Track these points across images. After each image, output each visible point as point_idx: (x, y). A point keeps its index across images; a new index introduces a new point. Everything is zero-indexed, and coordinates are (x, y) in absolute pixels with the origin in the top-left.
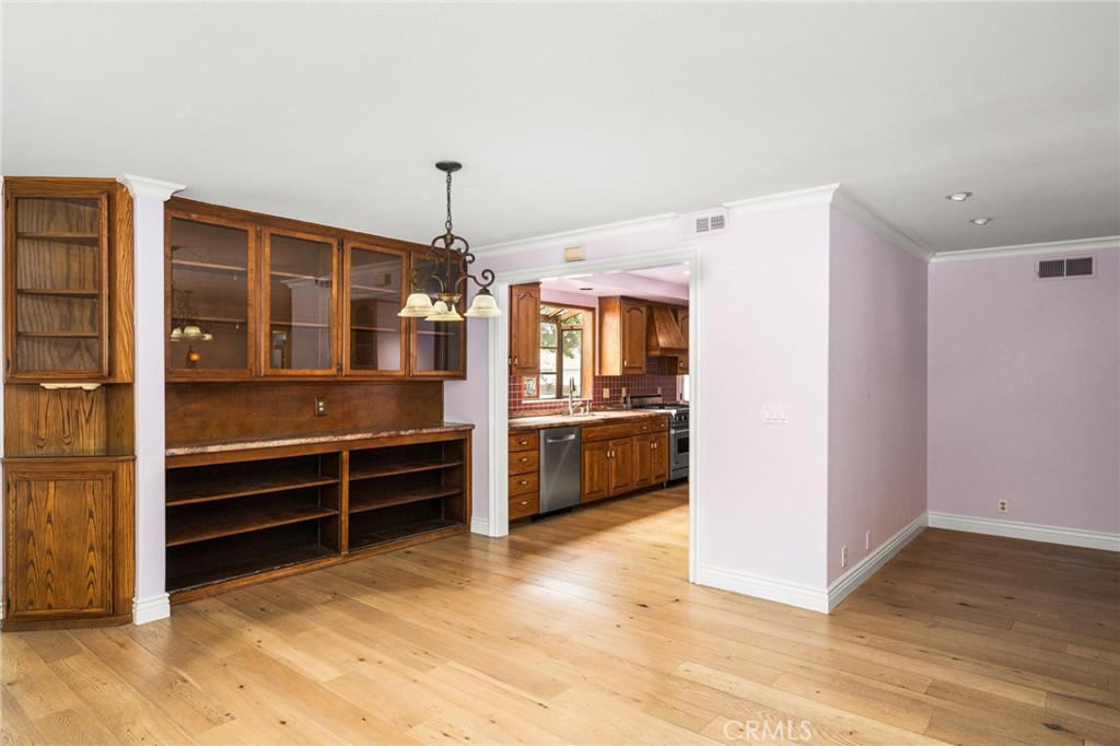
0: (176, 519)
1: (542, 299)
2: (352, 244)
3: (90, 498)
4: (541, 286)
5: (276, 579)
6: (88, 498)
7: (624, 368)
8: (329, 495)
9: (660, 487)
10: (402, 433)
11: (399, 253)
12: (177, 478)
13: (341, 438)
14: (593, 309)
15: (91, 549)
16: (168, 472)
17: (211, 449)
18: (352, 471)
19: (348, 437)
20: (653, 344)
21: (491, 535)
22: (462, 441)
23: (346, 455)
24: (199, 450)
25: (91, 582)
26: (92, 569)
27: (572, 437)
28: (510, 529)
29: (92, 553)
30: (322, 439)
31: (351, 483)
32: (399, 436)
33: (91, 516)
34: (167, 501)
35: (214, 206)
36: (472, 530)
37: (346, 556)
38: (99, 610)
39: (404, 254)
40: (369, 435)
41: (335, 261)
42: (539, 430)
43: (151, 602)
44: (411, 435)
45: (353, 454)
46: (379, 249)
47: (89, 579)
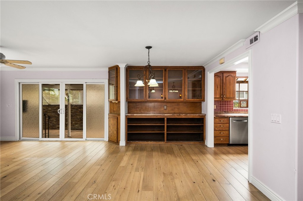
1: (237, 76)
2: (168, 69)
4: (237, 72)
6: (115, 121)
10: (181, 115)
11: (182, 69)
12: (129, 120)
13: (164, 115)
15: (115, 130)
17: (135, 115)
18: (167, 123)
19: (166, 115)
21: (208, 146)
22: (203, 118)
23: (166, 119)
24: (132, 115)
26: (115, 134)
33: (115, 124)
35: (137, 66)
36: (205, 144)
37: (166, 143)
38: (116, 141)
39: (183, 70)
40: (171, 115)
41: (164, 74)
42: (229, 117)
44: (184, 115)
45: (167, 119)
46: (176, 69)
47: (115, 136)
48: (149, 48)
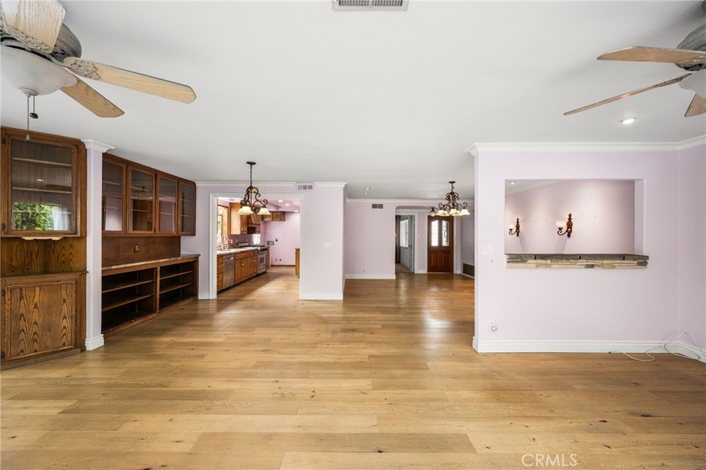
0: (106, 299)
2: (159, 176)
3: (64, 293)
5: (122, 331)
6: (63, 293)
7: (242, 231)
8: (149, 288)
9: (253, 277)
10: (178, 258)
11: (174, 181)
12: (107, 281)
13: (158, 261)
14: (227, 207)
15: (65, 318)
16: (103, 277)
17: (114, 267)
18: (161, 276)
19: (161, 261)
20: (250, 222)
21: (211, 298)
22: (196, 261)
23: (159, 269)
25: (65, 334)
26: (65, 328)
27: (232, 258)
28: (218, 294)
29: (65, 320)
30: (152, 262)
31: (160, 280)
32: (177, 260)
33: (65, 301)
34: (102, 290)
36: (199, 298)
37: (159, 313)
38: (70, 347)
39: (176, 182)
42: (224, 256)
43: (94, 339)
44: (180, 259)
45: (162, 268)
46: (168, 179)
47: (63, 333)
48: (251, 164)
